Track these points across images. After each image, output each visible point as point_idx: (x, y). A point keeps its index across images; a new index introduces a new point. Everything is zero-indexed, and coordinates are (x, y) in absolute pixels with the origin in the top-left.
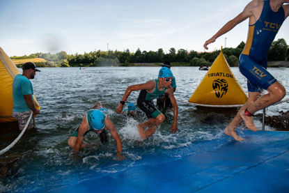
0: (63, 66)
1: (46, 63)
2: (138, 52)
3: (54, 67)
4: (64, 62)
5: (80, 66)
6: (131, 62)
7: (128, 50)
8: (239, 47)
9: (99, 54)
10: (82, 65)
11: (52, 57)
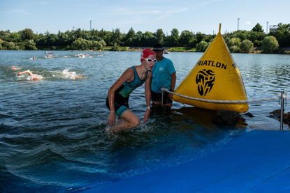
0: (28, 48)
1: (3, 45)
2: (131, 33)
3: (14, 49)
4: (29, 43)
5: (52, 49)
6: (121, 45)
7: (118, 30)
8: (254, 30)
9: (78, 34)
10: (54, 48)
11: (12, 36)
